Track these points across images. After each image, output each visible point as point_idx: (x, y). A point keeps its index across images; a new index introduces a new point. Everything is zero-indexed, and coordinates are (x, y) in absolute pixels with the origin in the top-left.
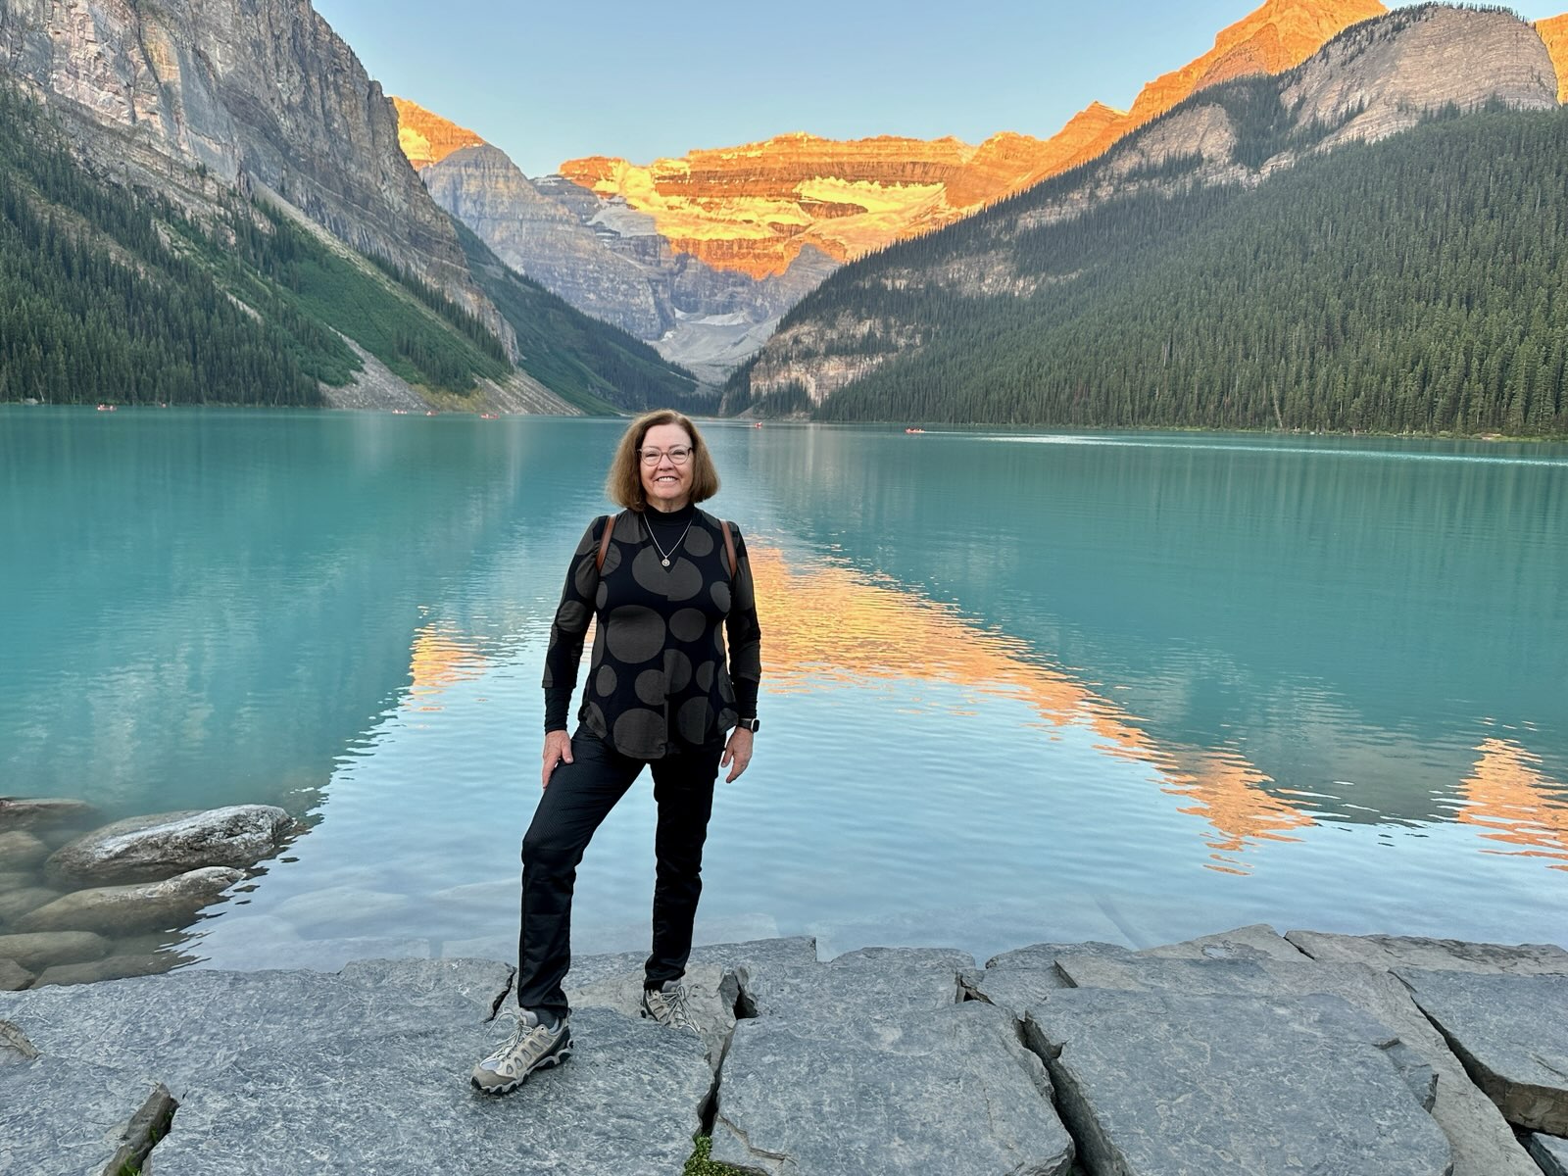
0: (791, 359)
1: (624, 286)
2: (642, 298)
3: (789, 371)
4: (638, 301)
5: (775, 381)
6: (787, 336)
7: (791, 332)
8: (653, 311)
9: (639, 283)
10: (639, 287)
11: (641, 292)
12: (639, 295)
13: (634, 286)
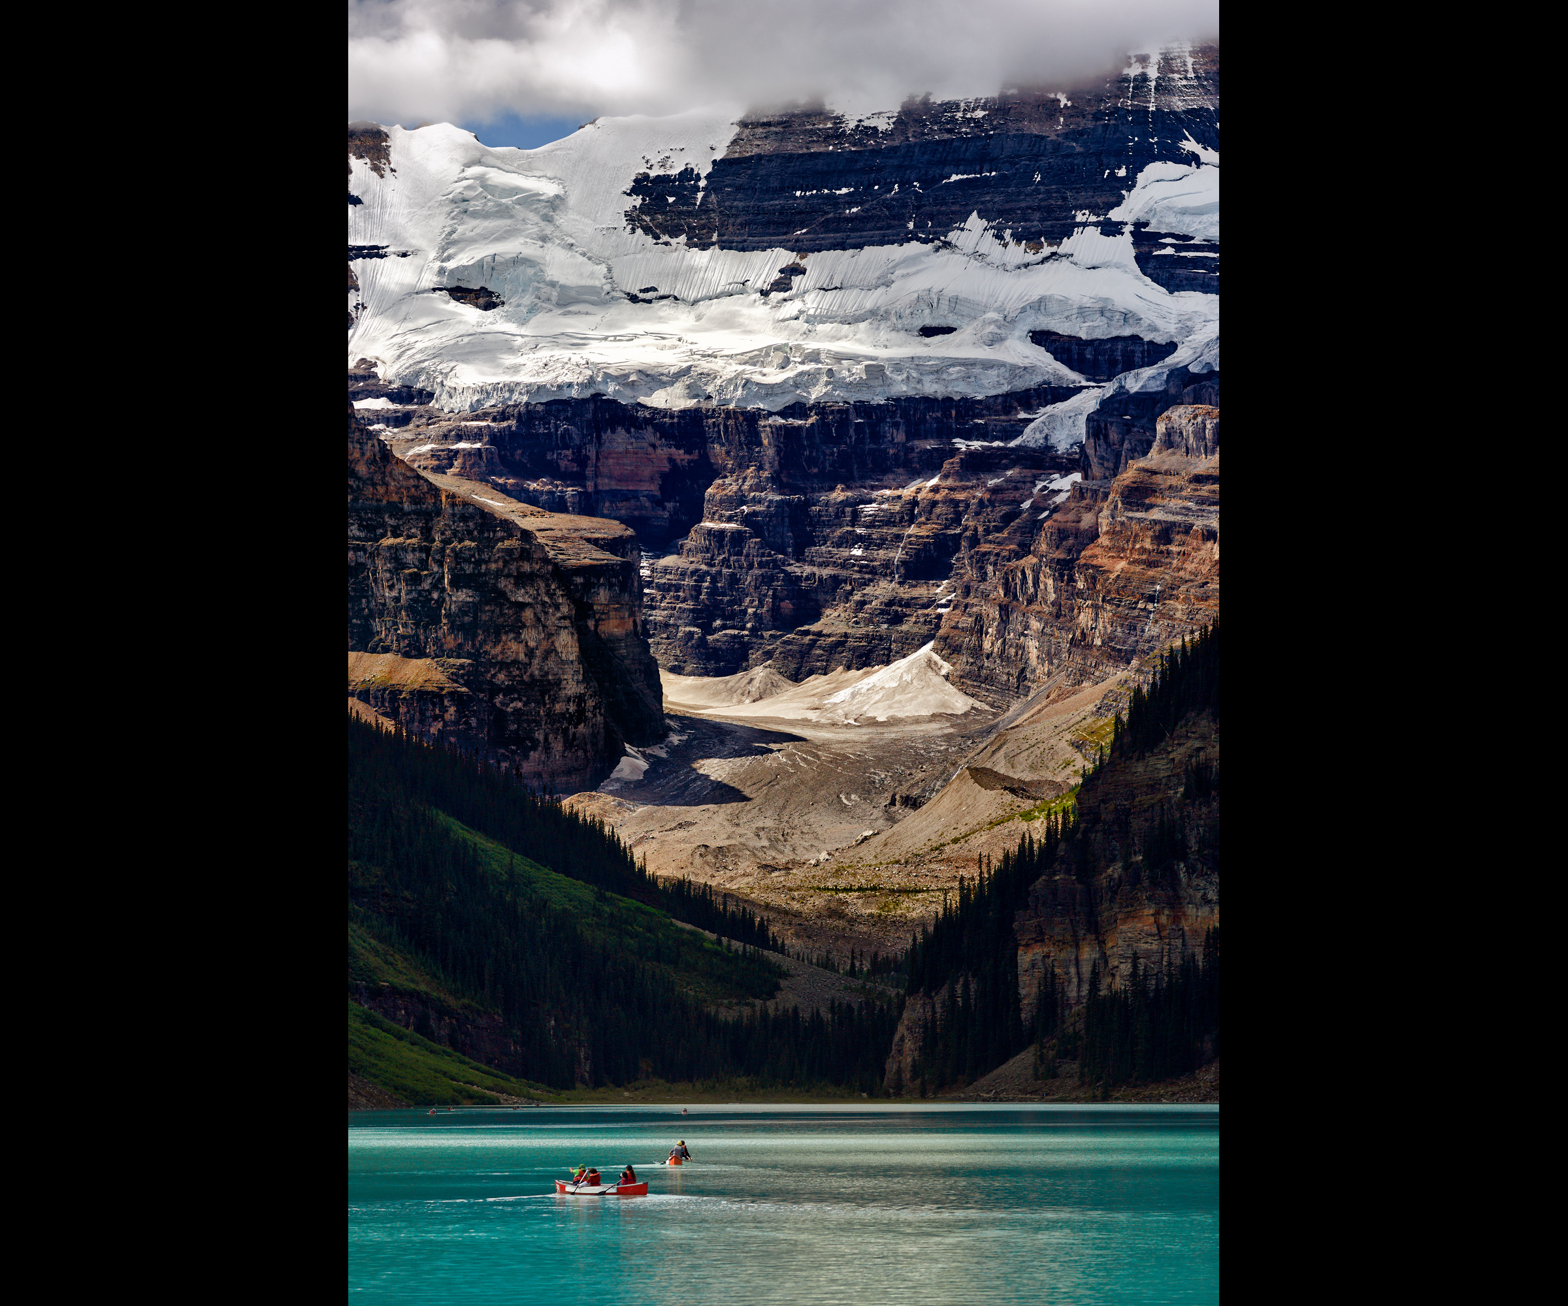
0: (1184, 858)
1: (463, 596)
2: (531, 636)
3: (1175, 903)
4: (516, 650)
5: (1117, 944)
6: (1159, 765)
7: (1179, 754)
8: (572, 687)
9: (522, 580)
10: (520, 596)
11: (528, 614)
12: (517, 628)
13: (502, 594)
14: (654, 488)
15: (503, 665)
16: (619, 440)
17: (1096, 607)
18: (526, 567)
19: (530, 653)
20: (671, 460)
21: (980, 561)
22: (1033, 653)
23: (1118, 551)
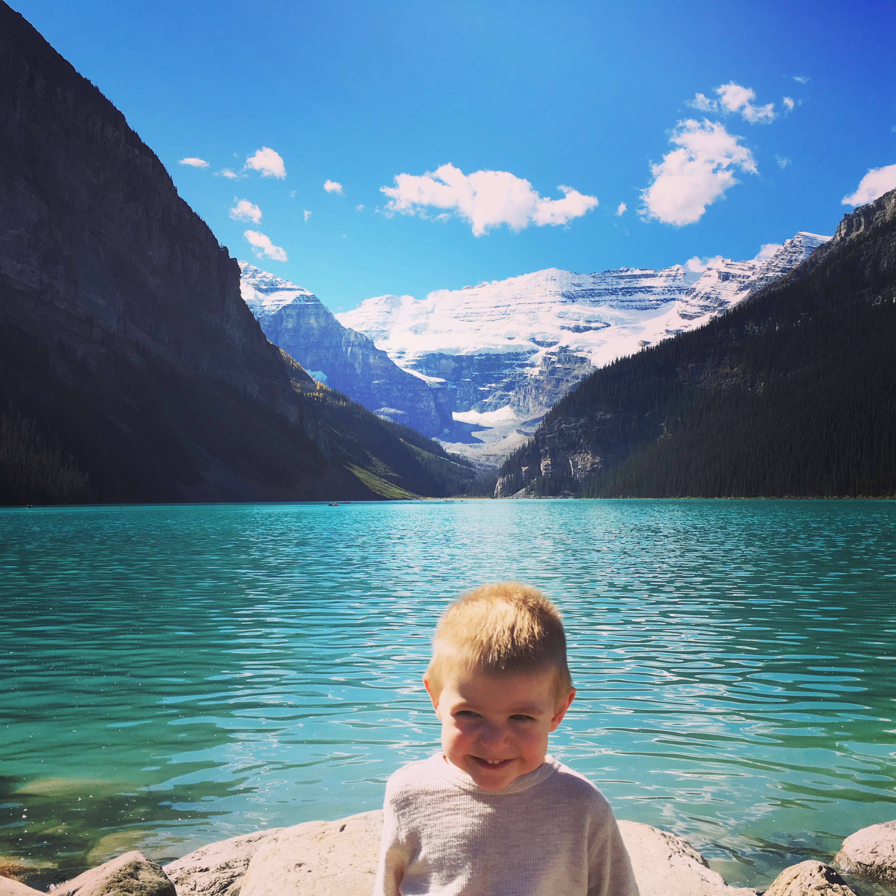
2: (425, 403)
4: (422, 405)
10: (423, 394)
11: (424, 398)
12: (422, 401)
13: (419, 394)
14: (451, 372)
15: (419, 409)
16: (444, 361)
17: (543, 396)
18: (424, 388)
19: (425, 406)
20: (455, 366)
21: (520, 387)
22: (530, 406)
23: (548, 384)
